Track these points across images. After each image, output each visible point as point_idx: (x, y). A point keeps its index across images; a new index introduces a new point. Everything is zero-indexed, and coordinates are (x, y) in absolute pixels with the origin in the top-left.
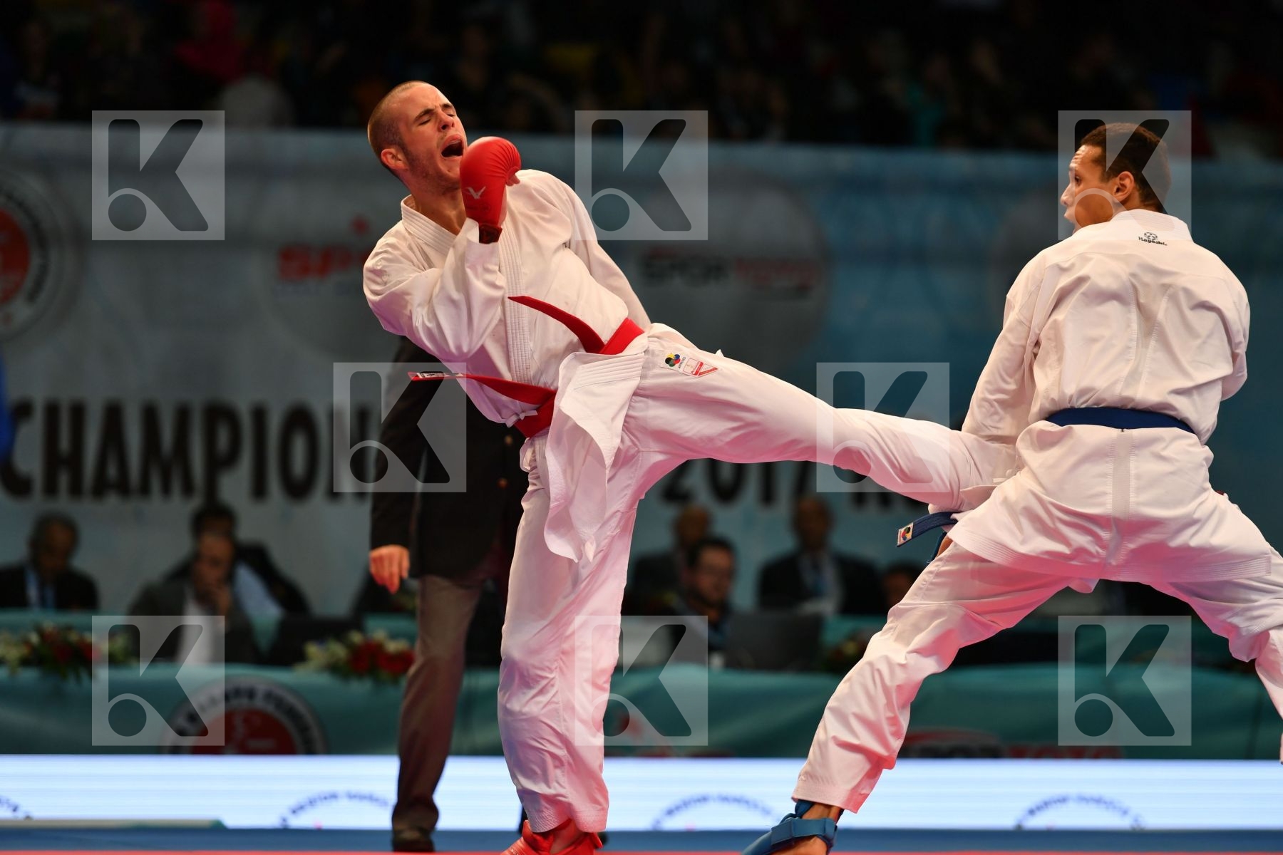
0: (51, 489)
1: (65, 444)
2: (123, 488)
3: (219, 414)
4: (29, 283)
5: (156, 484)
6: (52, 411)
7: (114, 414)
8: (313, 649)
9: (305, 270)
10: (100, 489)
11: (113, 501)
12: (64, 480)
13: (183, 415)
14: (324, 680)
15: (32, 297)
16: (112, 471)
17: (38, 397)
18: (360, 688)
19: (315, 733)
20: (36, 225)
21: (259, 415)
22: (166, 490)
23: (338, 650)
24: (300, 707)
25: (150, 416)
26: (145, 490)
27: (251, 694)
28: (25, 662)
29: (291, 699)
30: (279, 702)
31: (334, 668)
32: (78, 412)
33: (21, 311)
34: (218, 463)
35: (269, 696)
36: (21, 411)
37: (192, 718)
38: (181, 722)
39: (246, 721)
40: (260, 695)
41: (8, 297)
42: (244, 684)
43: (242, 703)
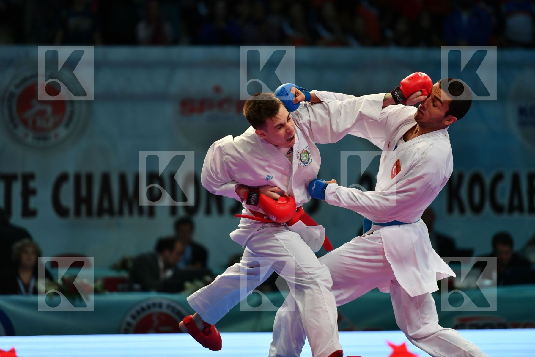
0: (78, 213)
1: (84, 192)
2: (111, 212)
4: (66, 119)
5: (126, 210)
6: (78, 177)
7: (106, 179)
8: (188, 284)
9: (192, 111)
10: (101, 212)
11: (106, 218)
12: (84, 209)
13: (137, 177)
15: (67, 125)
16: (106, 205)
17: (71, 171)
22: (131, 213)
23: (200, 285)
24: (183, 311)
25: (123, 179)
26: (121, 213)
27: (160, 305)
29: (179, 308)
30: (173, 309)
32: (90, 178)
33: (62, 132)
35: (169, 306)
36: (63, 178)
37: (133, 317)
38: (129, 319)
39: (158, 318)
40: (164, 306)
41: (56, 125)
42: (157, 301)
43: (156, 310)
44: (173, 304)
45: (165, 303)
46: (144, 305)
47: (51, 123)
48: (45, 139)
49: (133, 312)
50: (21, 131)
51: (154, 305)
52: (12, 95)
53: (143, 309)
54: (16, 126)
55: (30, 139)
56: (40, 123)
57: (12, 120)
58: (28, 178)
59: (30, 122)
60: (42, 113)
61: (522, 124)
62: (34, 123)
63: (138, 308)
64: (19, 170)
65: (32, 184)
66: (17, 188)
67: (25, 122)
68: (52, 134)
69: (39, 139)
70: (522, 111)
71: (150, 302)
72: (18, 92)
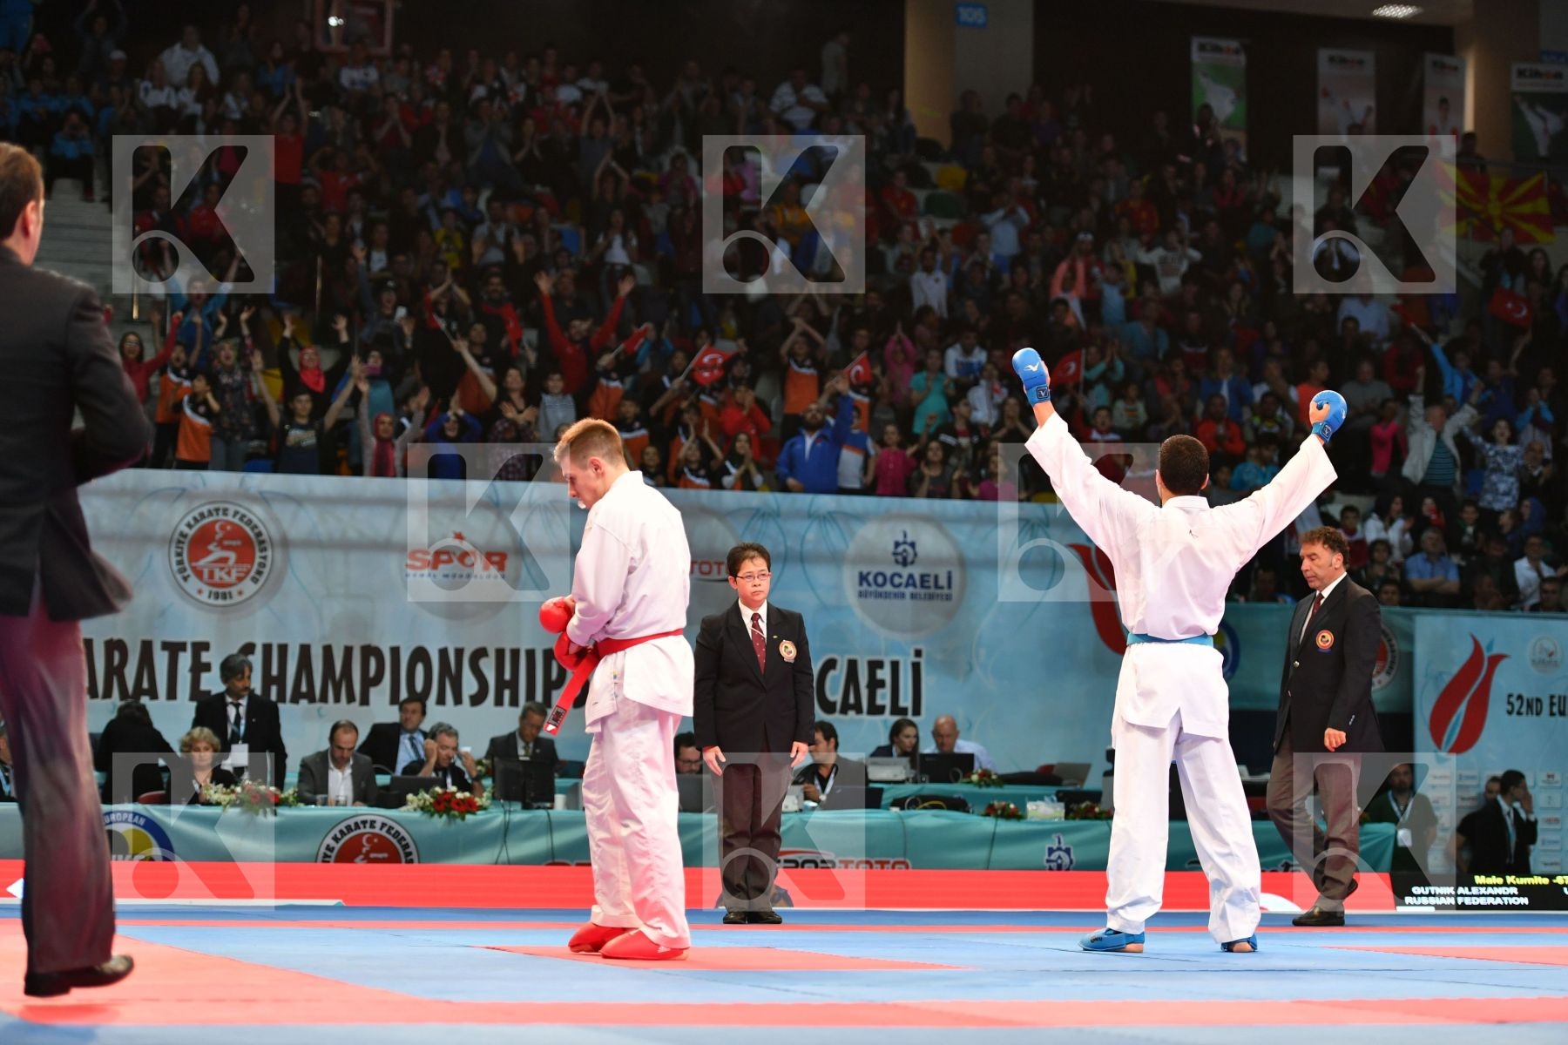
1: (275, 672)
2: (310, 697)
3: (369, 651)
5: (331, 695)
6: (267, 648)
7: (305, 650)
8: (410, 797)
10: (297, 697)
11: (304, 705)
13: (348, 651)
14: (418, 814)
16: (304, 687)
17: (259, 640)
18: (439, 822)
19: (412, 848)
20: (259, 534)
21: (395, 652)
22: (337, 698)
23: (426, 797)
24: (403, 833)
25: (328, 651)
26: (324, 699)
27: (373, 823)
28: (233, 804)
29: (397, 827)
30: (389, 830)
31: (423, 808)
32: (283, 649)
33: (248, 587)
34: (369, 682)
35: (384, 825)
36: (249, 649)
37: (336, 839)
38: (329, 841)
39: (369, 840)
40: (378, 825)
41: (240, 579)
42: (369, 818)
43: (368, 829)
44: (390, 823)
45: (379, 821)
46: (351, 822)
47: (234, 574)
48: (224, 596)
49: (336, 831)
50: (193, 584)
51: (364, 822)
52: (183, 535)
53: (349, 828)
54: (185, 579)
55: (204, 597)
56: (218, 574)
57: (183, 570)
58: (200, 647)
59: (206, 575)
60: (224, 560)
61: (861, 595)
62: (211, 574)
63: (342, 826)
64: (189, 638)
65: (205, 657)
66: (185, 660)
67: (199, 574)
68: (234, 590)
69: (217, 596)
70: (863, 578)
71: (359, 819)
72: (191, 532)
